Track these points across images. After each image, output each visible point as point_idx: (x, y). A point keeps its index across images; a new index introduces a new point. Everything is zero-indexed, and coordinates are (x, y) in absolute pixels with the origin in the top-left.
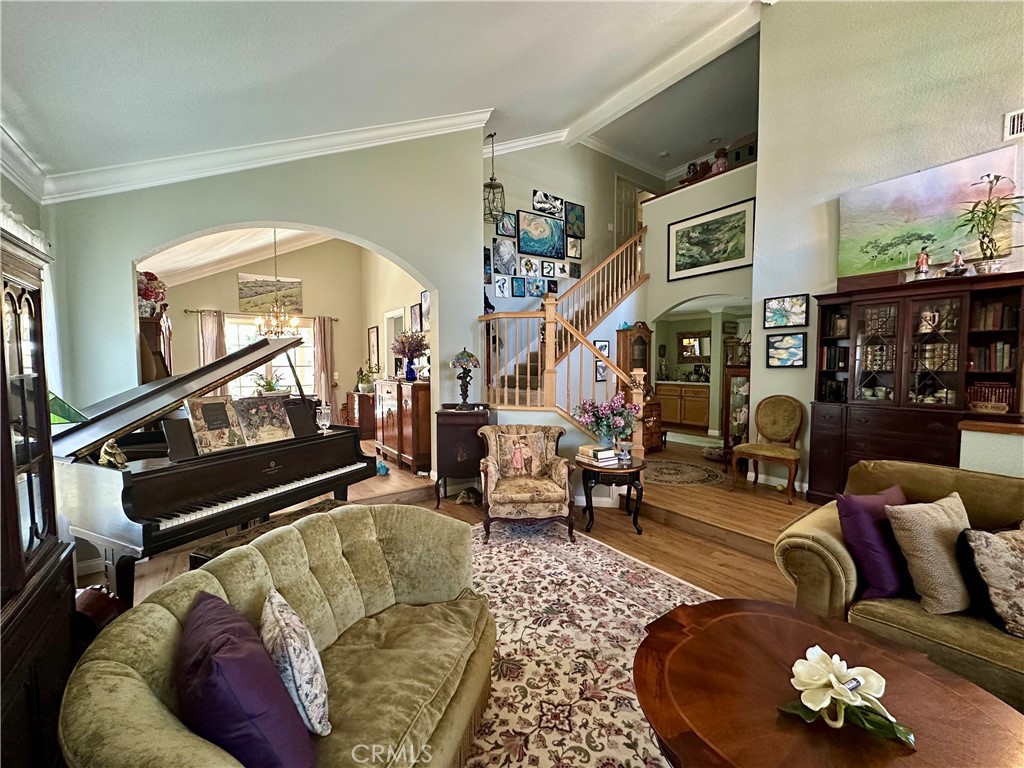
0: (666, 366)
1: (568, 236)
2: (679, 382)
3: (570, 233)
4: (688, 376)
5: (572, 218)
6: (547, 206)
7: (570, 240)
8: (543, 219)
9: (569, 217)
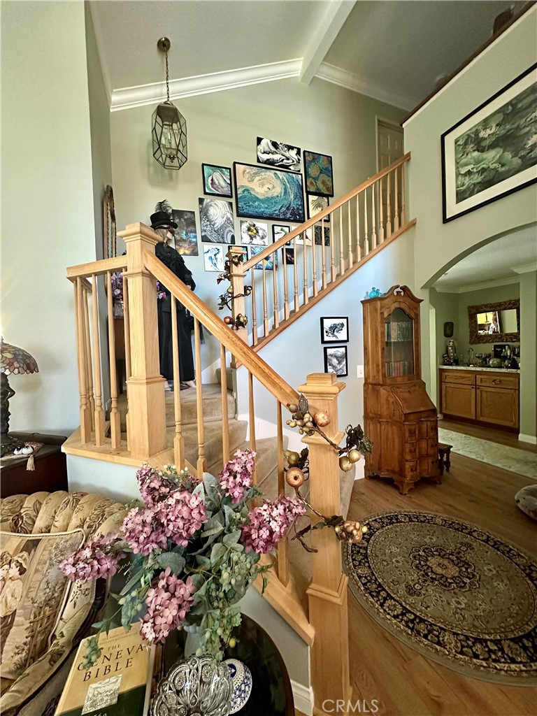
0: (454, 348)
1: (309, 193)
2: (471, 368)
3: (312, 189)
4: (485, 359)
5: (313, 171)
6: (276, 157)
7: (312, 198)
8: (271, 173)
9: (310, 171)
